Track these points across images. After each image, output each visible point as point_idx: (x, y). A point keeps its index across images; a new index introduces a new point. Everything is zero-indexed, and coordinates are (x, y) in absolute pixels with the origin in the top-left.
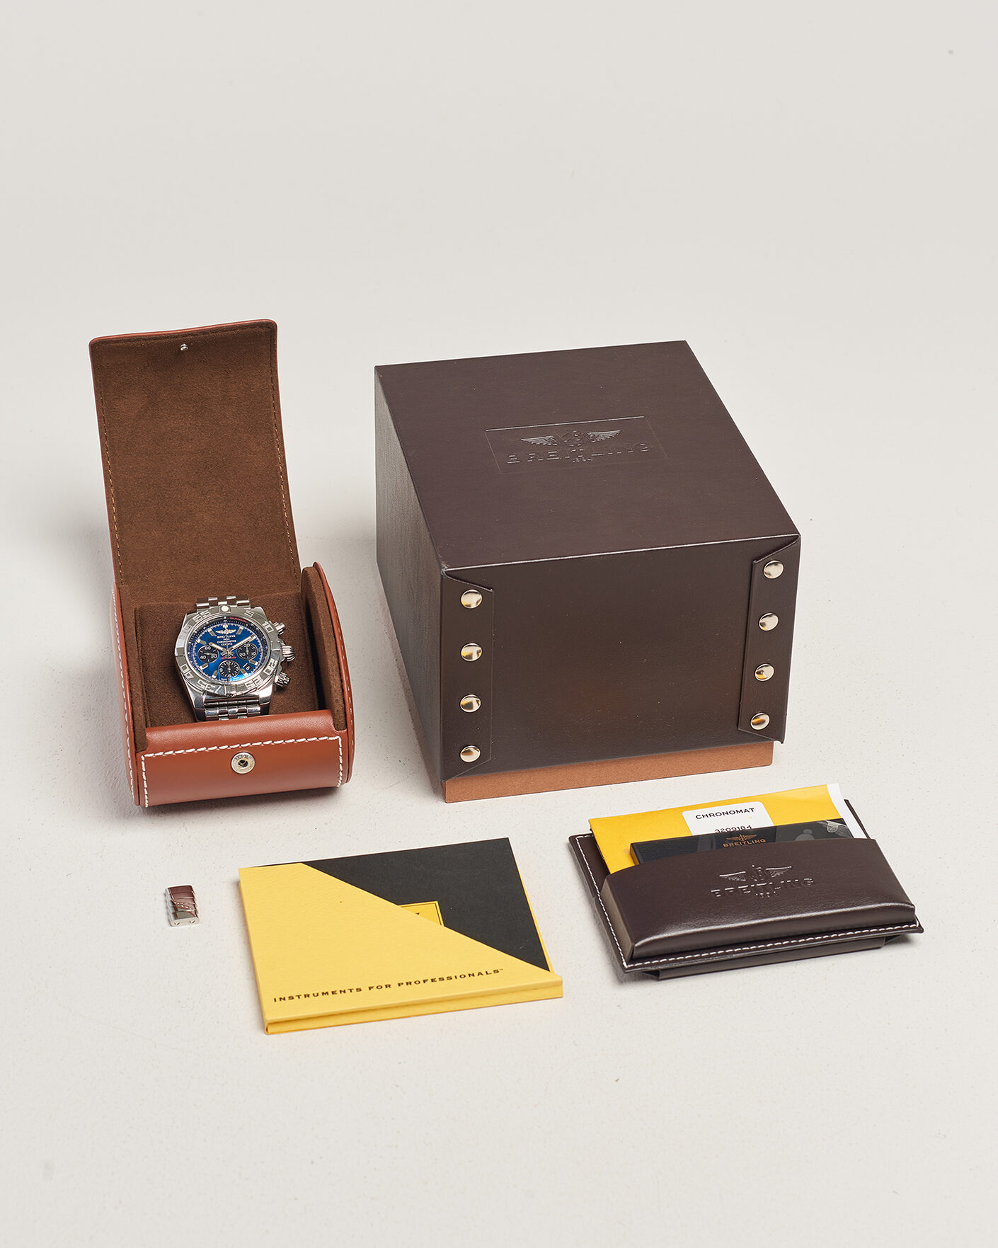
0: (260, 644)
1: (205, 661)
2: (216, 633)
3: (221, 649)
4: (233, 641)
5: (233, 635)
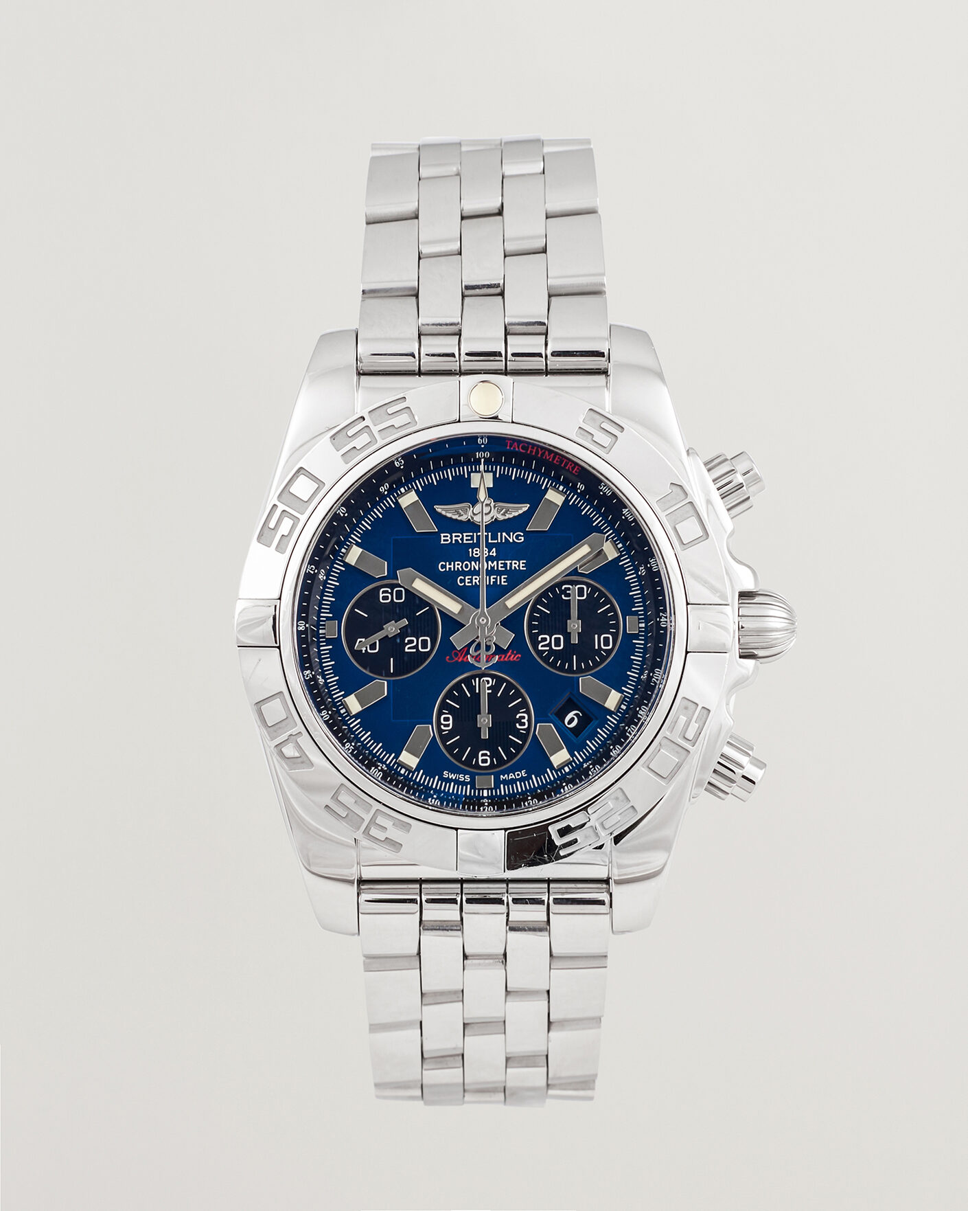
0: (636, 592)
1: (376, 664)
2: (438, 518)
3: (452, 606)
4: (511, 564)
5: (511, 534)
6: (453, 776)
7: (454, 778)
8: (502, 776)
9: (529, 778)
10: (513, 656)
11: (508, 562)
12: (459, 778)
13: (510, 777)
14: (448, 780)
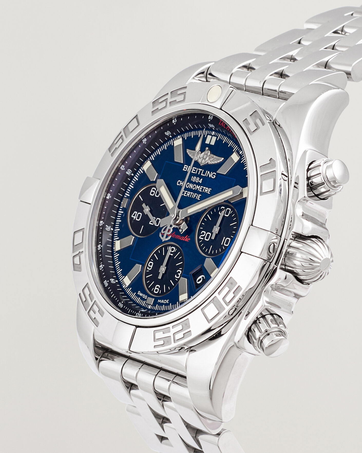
2: (186, 156)
4: (205, 189)
5: (212, 172)
6: (141, 294)
7: (141, 296)
8: (159, 300)
9: (168, 304)
10: (187, 239)
11: (204, 188)
12: (143, 296)
13: (162, 302)
14: (139, 296)
